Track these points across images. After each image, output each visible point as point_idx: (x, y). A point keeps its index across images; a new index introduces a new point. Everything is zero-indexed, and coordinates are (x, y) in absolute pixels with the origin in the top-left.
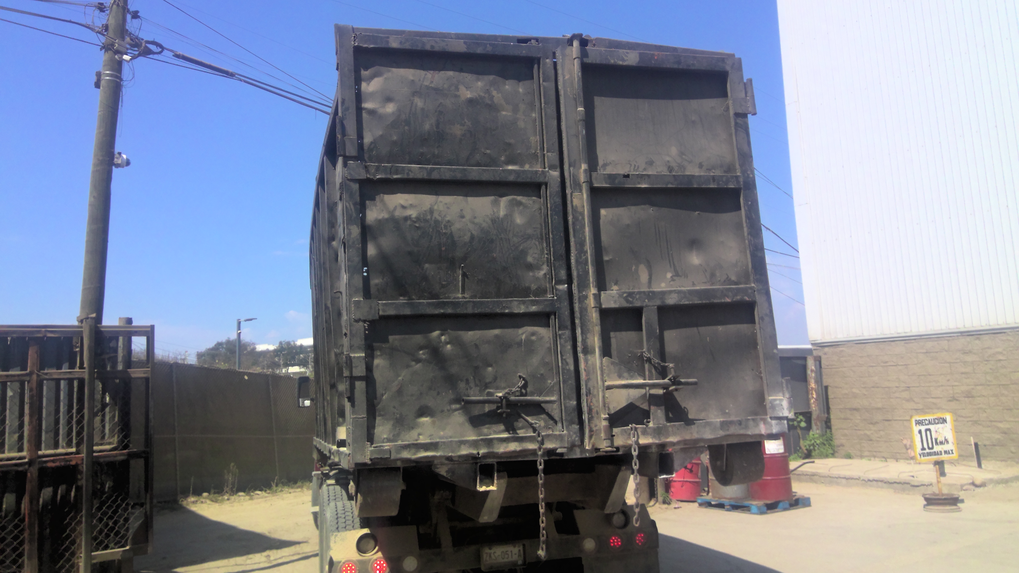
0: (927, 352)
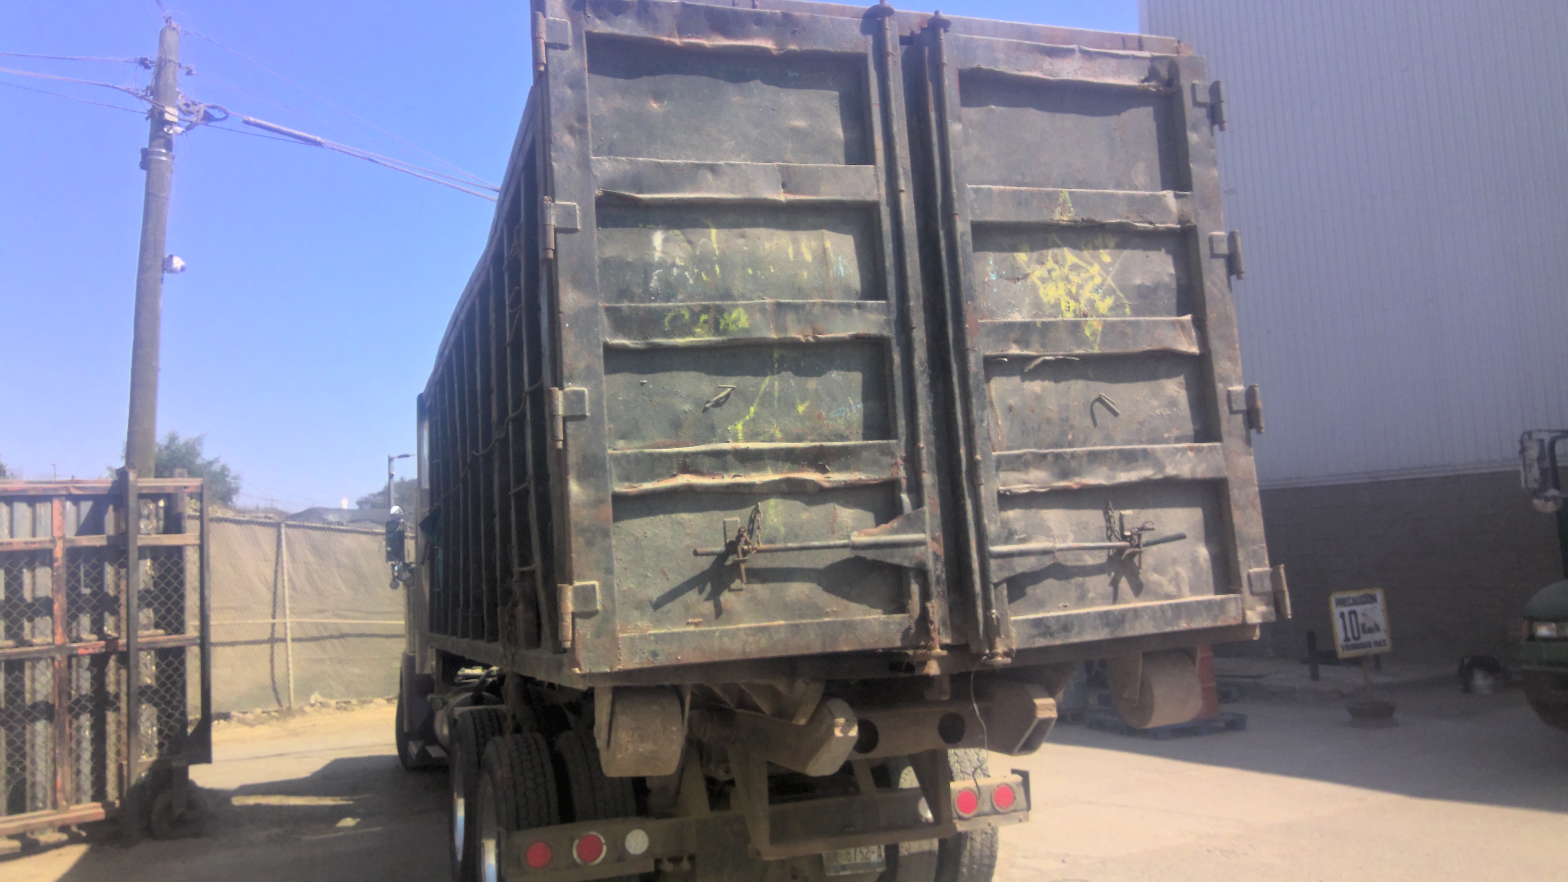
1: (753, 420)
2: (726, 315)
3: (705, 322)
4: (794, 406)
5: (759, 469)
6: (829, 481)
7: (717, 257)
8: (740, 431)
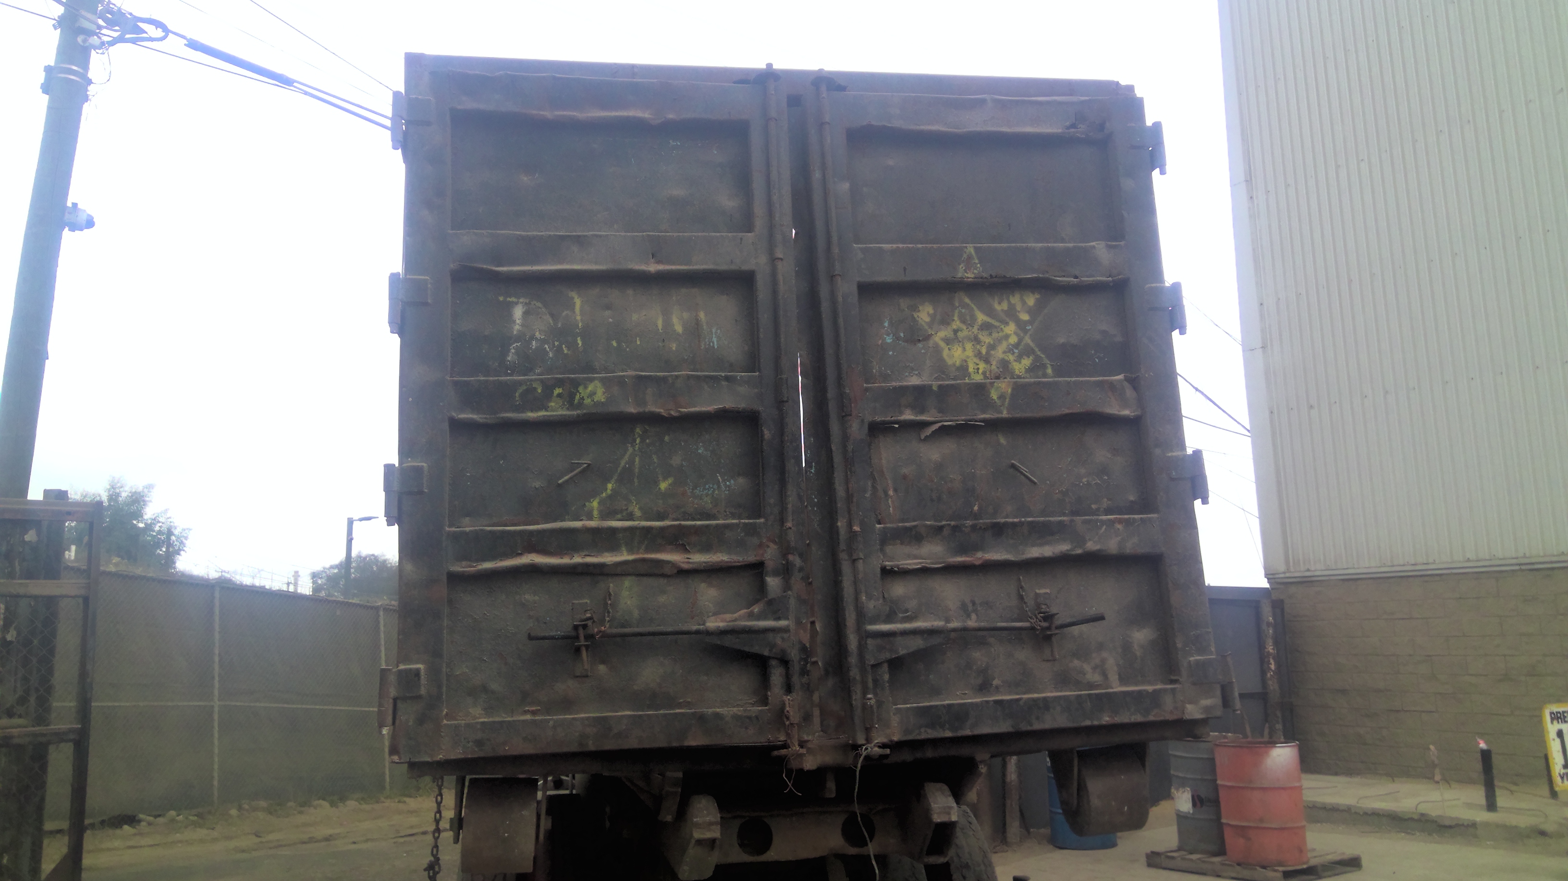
0: (1460, 598)
1: (609, 497)
2: (581, 389)
3: (559, 395)
4: (656, 483)
5: (613, 548)
6: (689, 563)
7: (579, 329)
8: (595, 508)
